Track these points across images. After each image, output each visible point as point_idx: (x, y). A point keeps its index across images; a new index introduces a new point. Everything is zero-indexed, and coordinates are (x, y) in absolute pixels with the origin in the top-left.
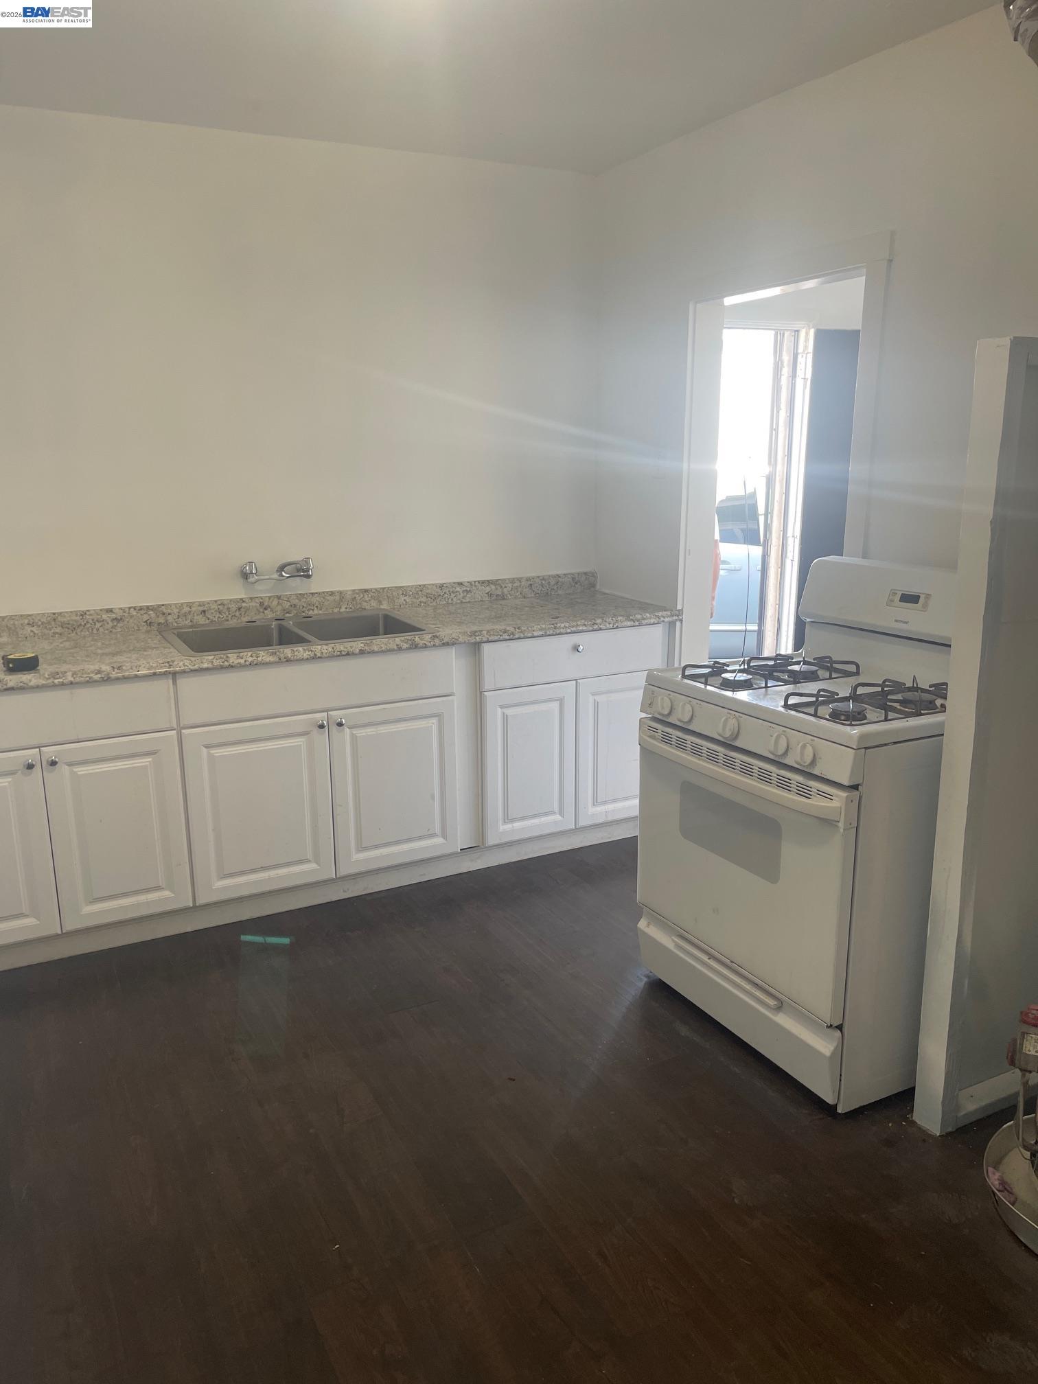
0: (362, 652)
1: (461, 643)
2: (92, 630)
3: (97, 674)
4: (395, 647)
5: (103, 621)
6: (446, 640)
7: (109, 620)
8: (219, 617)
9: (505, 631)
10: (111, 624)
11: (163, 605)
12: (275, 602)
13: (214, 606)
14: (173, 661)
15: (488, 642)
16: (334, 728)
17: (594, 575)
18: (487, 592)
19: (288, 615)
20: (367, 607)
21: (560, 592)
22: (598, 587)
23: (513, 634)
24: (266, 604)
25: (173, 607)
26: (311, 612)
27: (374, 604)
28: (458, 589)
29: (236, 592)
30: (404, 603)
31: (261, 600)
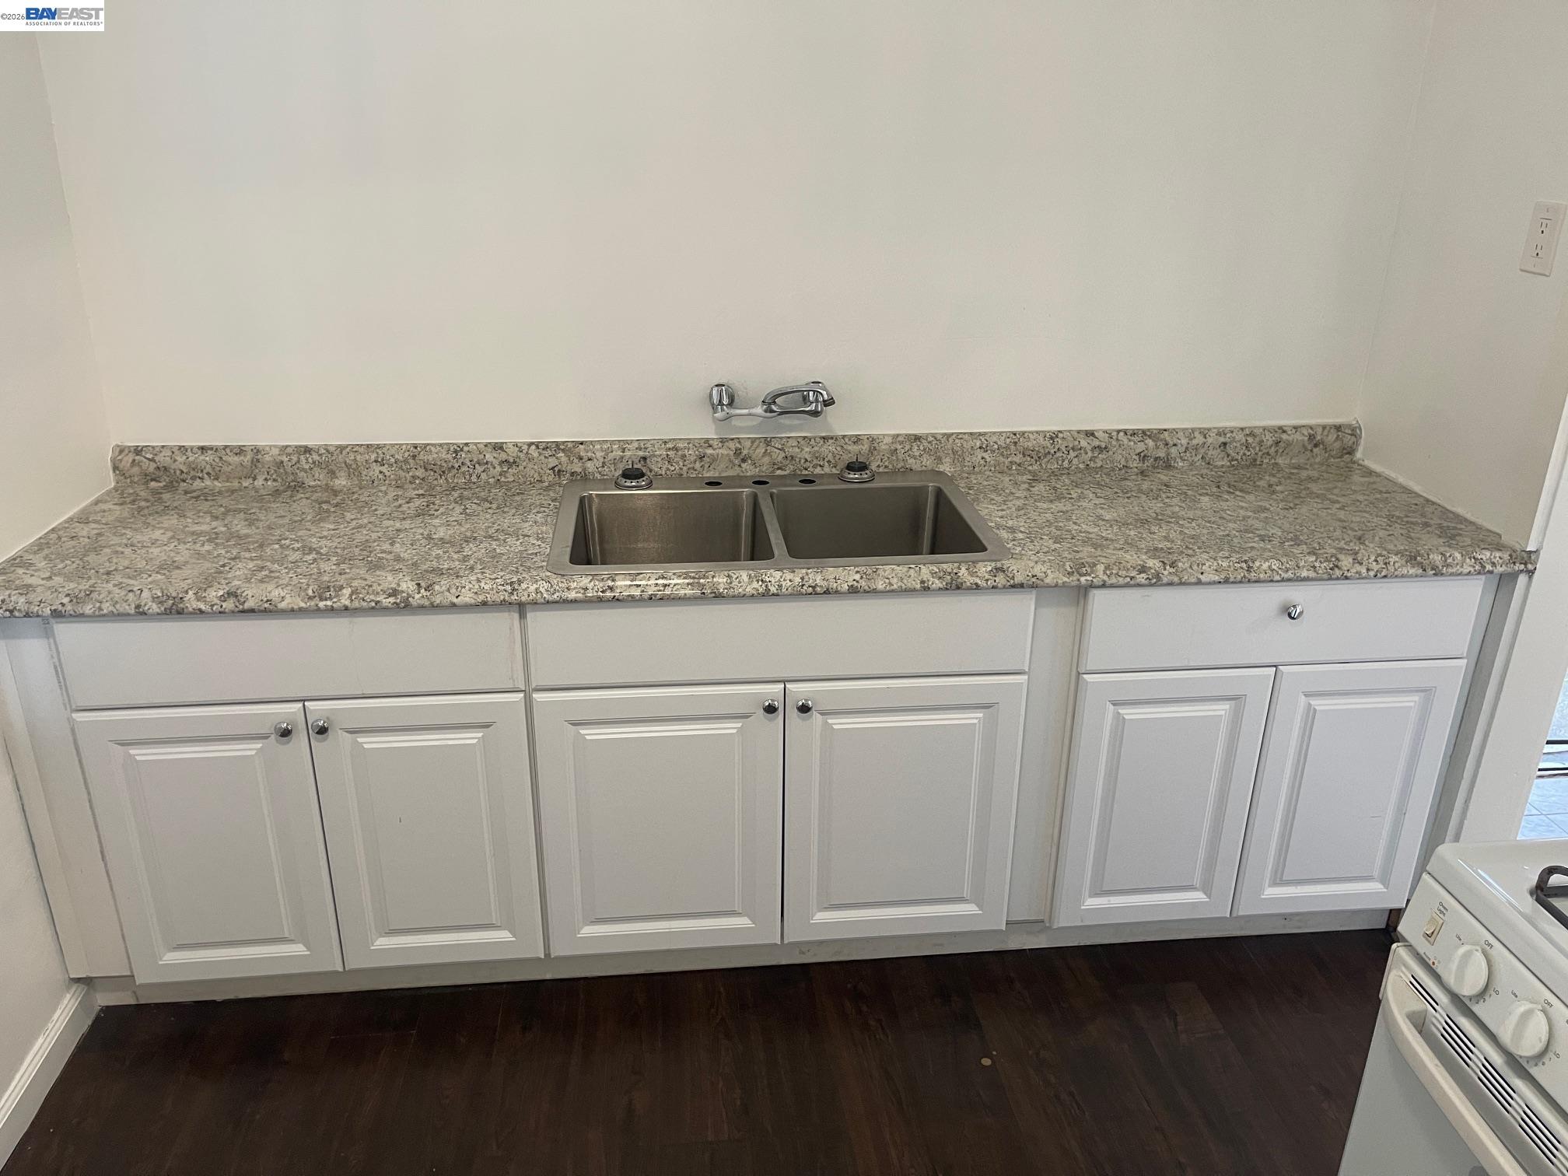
0: (853, 591)
1: (1048, 586)
2: (471, 476)
3: (390, 596)
4: (918, 586)
5: (487, 463)
6: (1019, 579)
7: (496, 462)
8: (668, 469)
9: (1143, 569)
10: (498, 469)
11: (581, 443)
12: (762, 449)
13: (661, 451)
14: (520, 582)
15: (1104, 586)
16: (793, 714)
17: (1354, 431)
18: (1138, 451)
19: (779, 472)
20: (914, 467)
21: (1280, 461)
22: (1359, 455)
23: (1158, 576)
24: (745, 452)
25: (598, 447)
26: (818, 471)
27: (928, 462)
28: (1084, 443)
29: (701, 428)
30: (982, 462)
31: (738, 445)
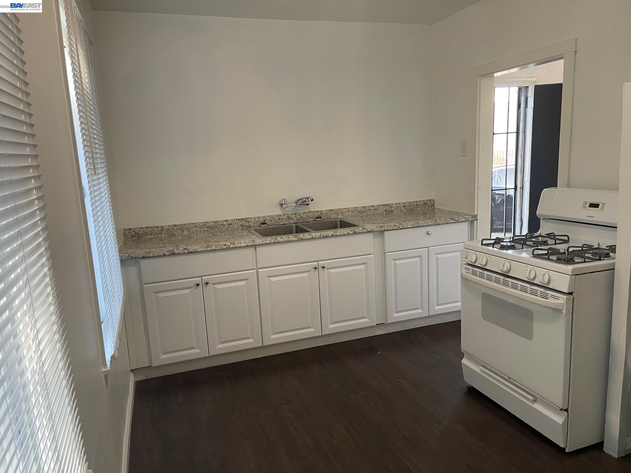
0: (333, 236)
1: (375, 231)
2: (220, 229)
3: (224, 246)
4: (347, 233)
5: (224, 225)
6: (369, 230)
7: (226, 225)
8: (271, 223)
9: (395, 226)
10: (227, 226)
11: (248, 218)
12: (294, 216)
13: (269, 218)
14: (255, 240)
15: (387, 230)
16: (320, 269)
17: (434, 201)
18: (385, 209)
19: (299, 221)
20: (332, 217)
21: (418, 209)
22: (436, 206)
23: (399, 227)
24: (290, 217)
25: (252, 218)
26: (309, 220)
27: (335, 216)
28: (372, 208)
29: (278, 212)
30: (348, 215)
31: (288, 215)
